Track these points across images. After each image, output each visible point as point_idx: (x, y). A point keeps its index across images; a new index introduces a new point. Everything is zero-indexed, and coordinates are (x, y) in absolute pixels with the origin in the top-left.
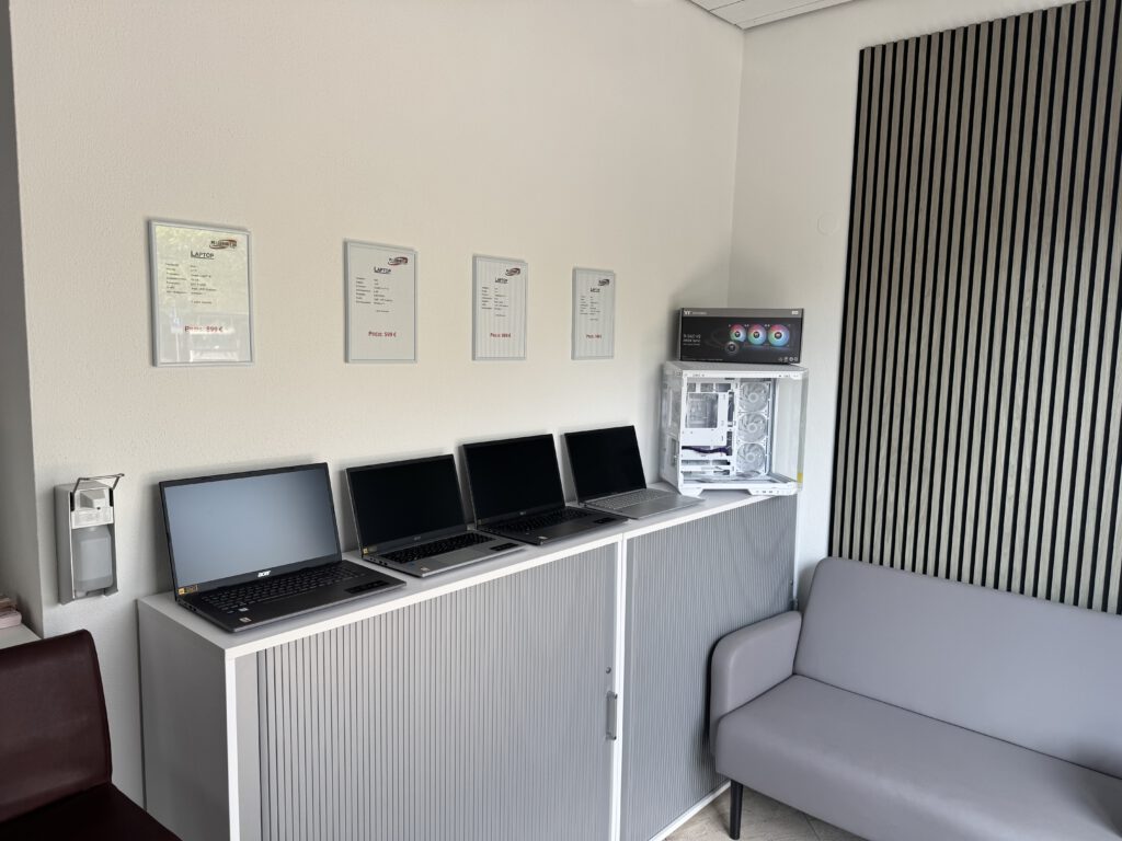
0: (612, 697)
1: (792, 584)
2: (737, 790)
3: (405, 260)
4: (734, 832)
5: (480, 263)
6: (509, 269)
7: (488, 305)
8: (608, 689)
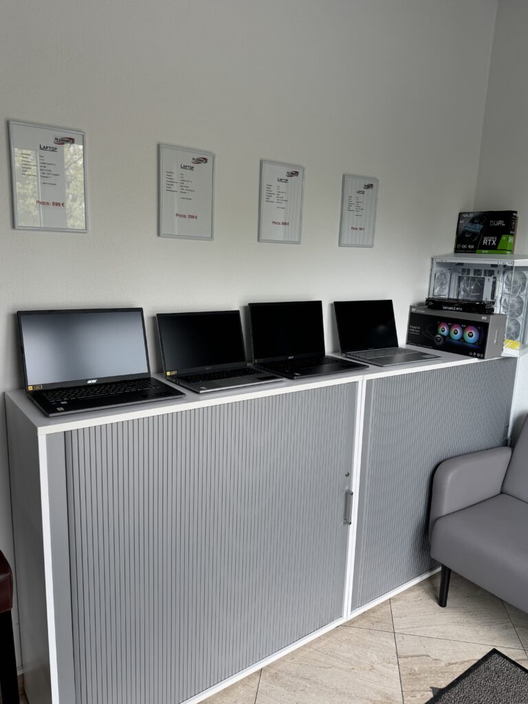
0: (349, 494)
1: (508, 427)
2: (447, 573)
3: (205, 160)
4: (442, 602)
5: (266, 166)
6: (290, 171)
7: (271, 199)
8: (347, 488)
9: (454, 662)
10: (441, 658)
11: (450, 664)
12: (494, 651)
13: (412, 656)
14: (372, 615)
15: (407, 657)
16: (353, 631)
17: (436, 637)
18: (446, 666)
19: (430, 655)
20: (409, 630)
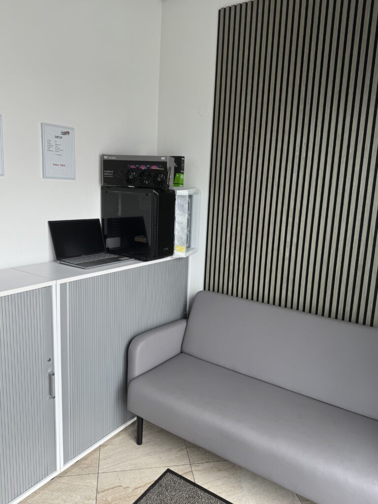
9: (139, 486)
10: (131, 486)
11: (136, 488)
12: (168, 471)
13: (108, 490)
14: (84, 462)
15: (103, 491)
16: (65, 480)
17: (129, 469)
18: (133, 490)
19: (122, 485)
20: (110, 468)
